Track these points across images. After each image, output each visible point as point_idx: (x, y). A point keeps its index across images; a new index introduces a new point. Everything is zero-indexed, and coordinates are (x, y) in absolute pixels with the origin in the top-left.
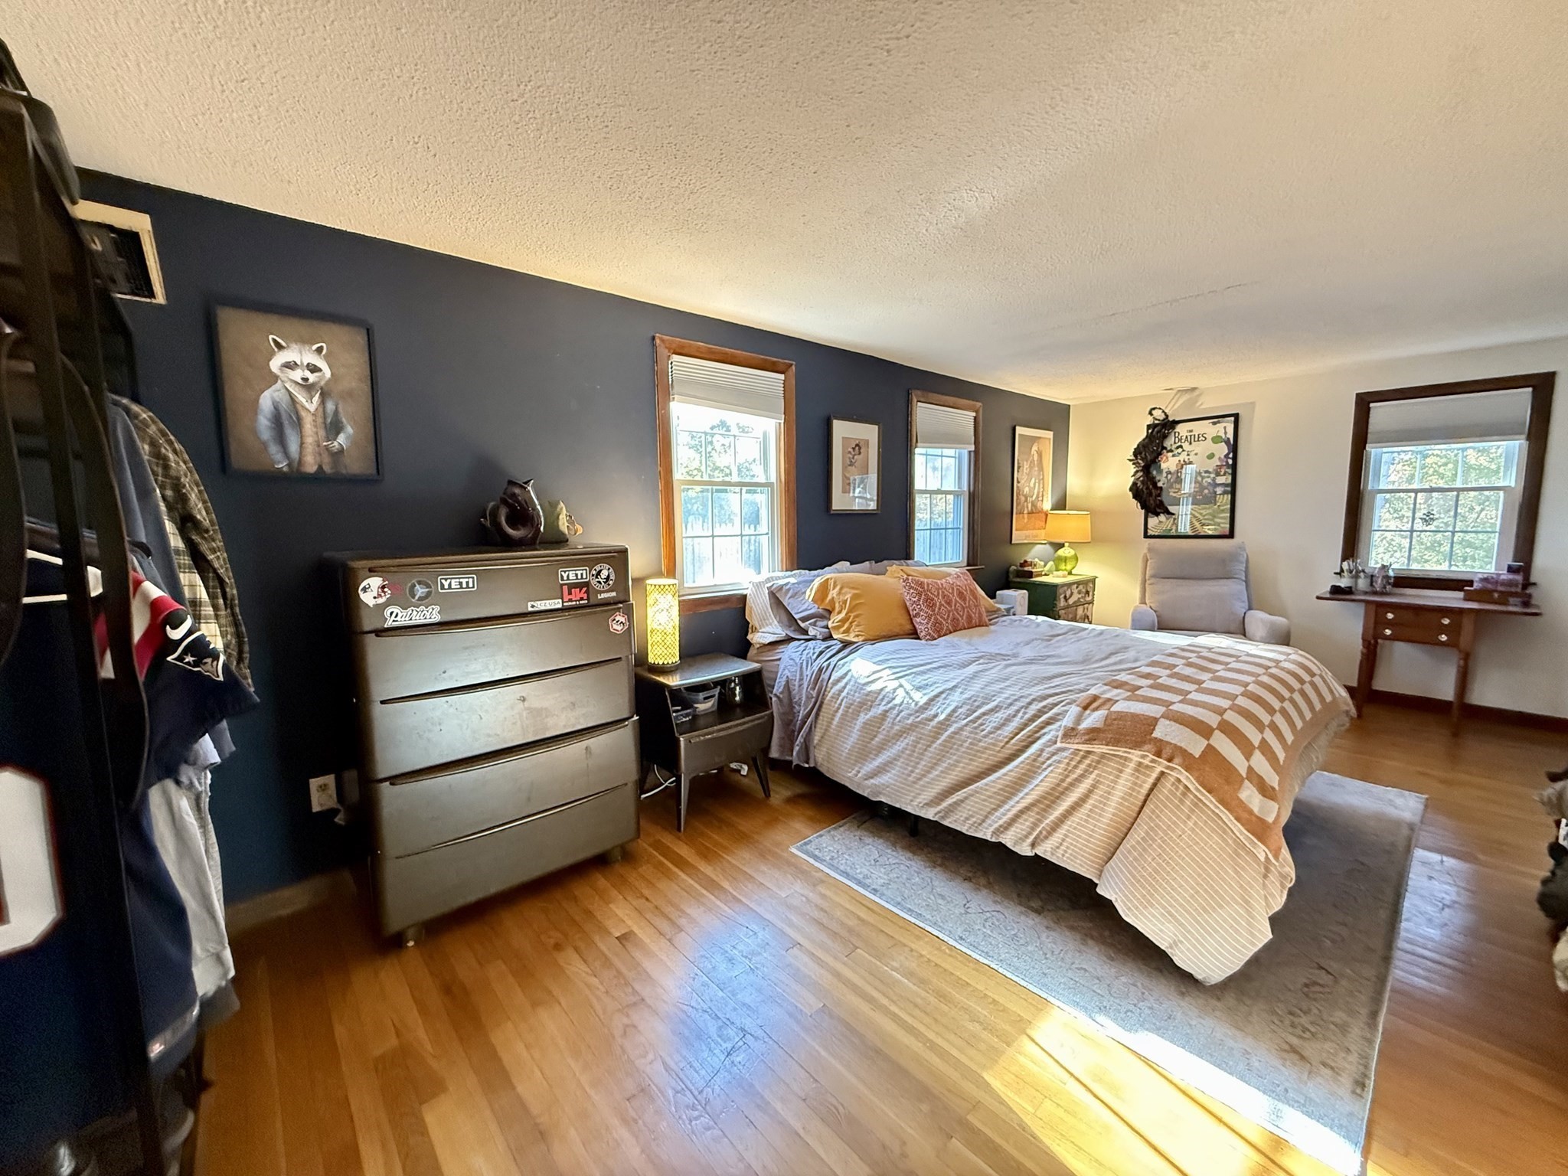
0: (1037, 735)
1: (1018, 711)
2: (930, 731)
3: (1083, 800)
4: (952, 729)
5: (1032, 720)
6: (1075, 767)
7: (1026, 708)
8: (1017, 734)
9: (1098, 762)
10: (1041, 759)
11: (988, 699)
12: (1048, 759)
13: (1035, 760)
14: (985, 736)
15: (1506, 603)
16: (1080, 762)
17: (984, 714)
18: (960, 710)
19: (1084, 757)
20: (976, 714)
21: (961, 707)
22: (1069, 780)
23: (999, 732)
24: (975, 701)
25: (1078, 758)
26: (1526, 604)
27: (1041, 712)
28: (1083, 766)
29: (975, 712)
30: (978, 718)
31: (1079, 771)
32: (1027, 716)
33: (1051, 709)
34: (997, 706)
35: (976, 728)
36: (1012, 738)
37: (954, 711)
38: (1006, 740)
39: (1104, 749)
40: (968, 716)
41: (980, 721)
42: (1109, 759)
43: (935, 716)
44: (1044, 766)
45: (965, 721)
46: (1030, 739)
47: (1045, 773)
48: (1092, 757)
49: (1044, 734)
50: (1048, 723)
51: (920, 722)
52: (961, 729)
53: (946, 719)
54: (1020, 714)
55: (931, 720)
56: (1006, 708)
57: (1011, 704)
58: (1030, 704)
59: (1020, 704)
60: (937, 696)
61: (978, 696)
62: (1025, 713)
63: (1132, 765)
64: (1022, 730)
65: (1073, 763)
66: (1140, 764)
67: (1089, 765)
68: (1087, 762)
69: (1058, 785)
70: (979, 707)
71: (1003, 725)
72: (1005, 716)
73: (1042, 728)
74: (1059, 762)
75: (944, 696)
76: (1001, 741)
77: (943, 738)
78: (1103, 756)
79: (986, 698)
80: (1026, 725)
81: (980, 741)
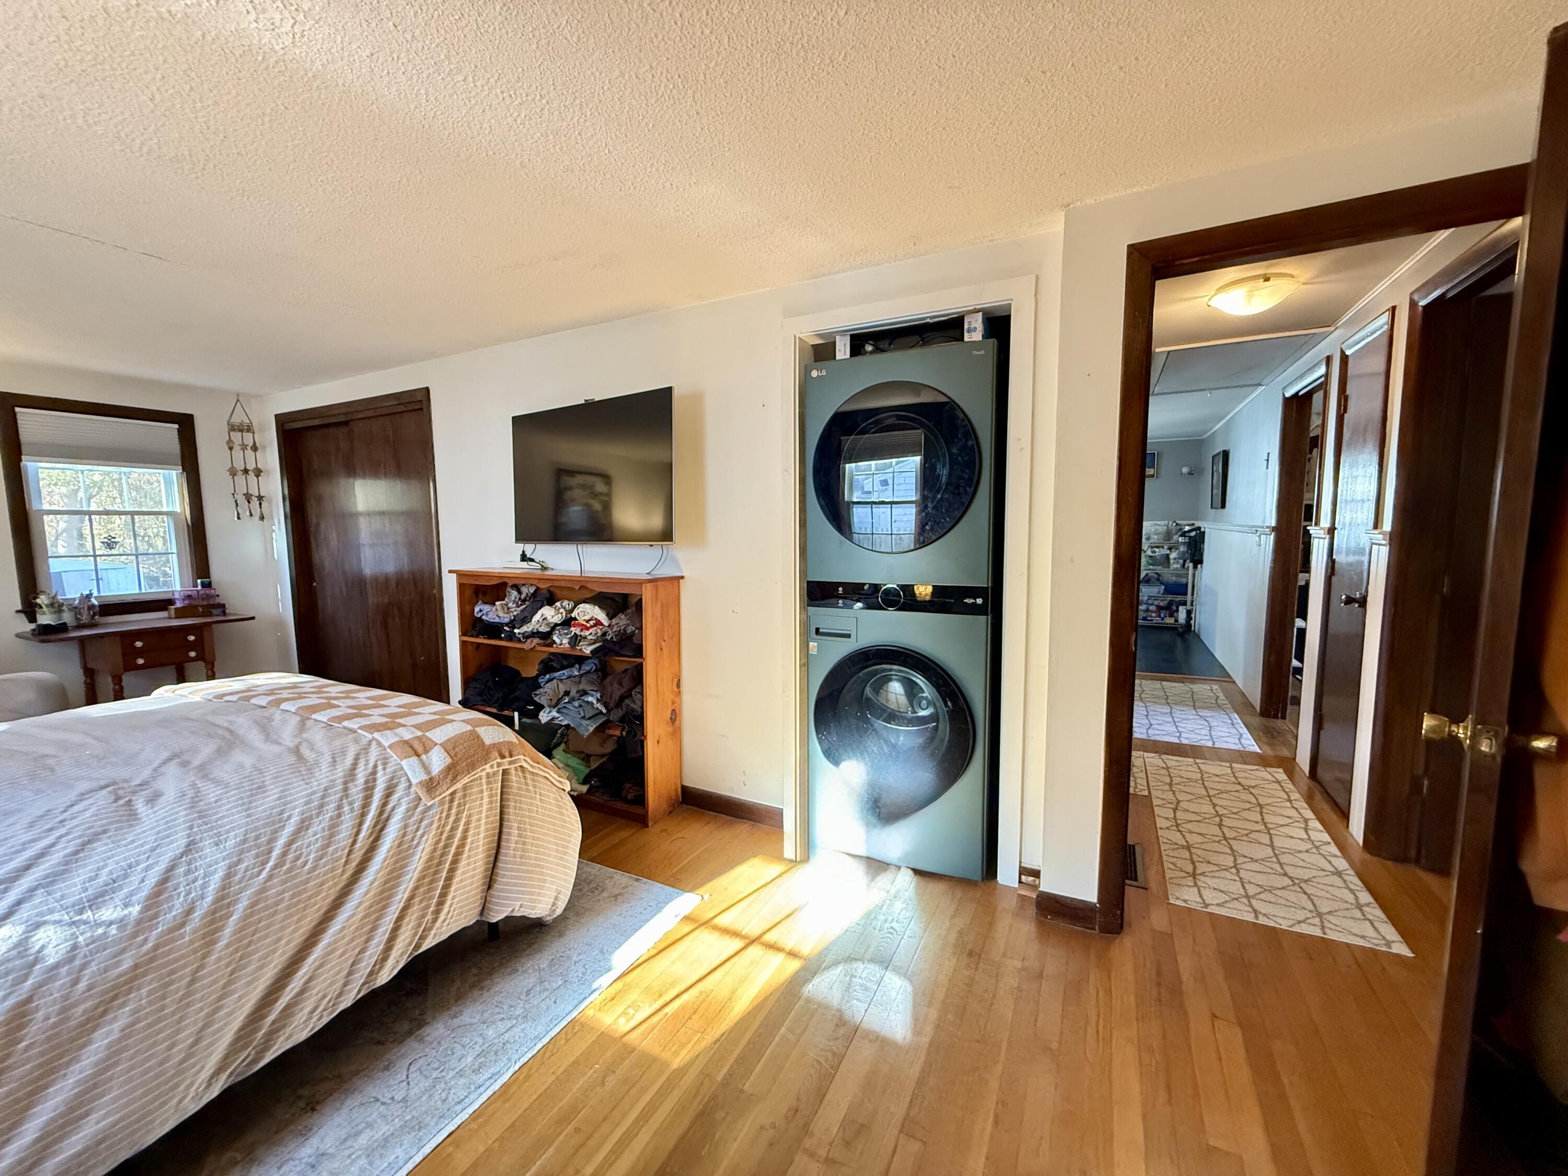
0: (385, 815)
1: (340, 807)
2: (192, 942)
3: (462, 846)
4: (241, 906)
5: (366, 805)
6: (448, 816)
7: (347, 796)
8: (358, 833)
9: (465, 796)
10: (409, 837)
11: (277, 824)
12: (417, 829)
13: (400, 845)
14: (314, 869)
15: (211, 615)
16: (450, 809)
17: (290, 843)
18: (243, 866)
19: (452, 801)
20: (276, 853)
21: (239, 862)
22: (444, 836)
23: (331, 849)
24: (257, 838)
25: (447, 806)
26: (224, 613)
27: (369, 789)
28: (454, 811)
29: (270, 851)
30: (284, 854)
31: (452, 819)
32: (357, 805)
33: (375, 780)
34: (303, 821)
35: (290, 870)
36: (354, 842)
37: (228, 876)
38: (346, 851)
39: (466, 780)
40: (264, 863)
41: (290, 856)
42: (471, 787)
43: (189, 912)
44: (415, 842)
45: (264, 875)
46: (379, 827)
47: (421, 848)
48: (458, 795)
49: (393, 809)
50: (388, 795)
51: (156, 947)
52: (263, 890)
53: (218, 900)
54: (346, 808)
55: (182, 925)
56: (318, 815)
57: (321, 806)
58: (346, 789)
59: (333, 798)
60: (164, 881)
61: (256, 829)
62: (351, 804)
63: (484, 781)
64: (361, 824)
65: (445, 814)
66: (488, 775)
67: (459, 805)
68: (456, 803)
69: (435, 850)
70: (272, 840)
71: (332, 836)
72: (326, 824)
73: (385, 804)
74: (431, 823)
75: (181, 870)
76: (340, 858)
77: (228, 931)
78: (465, 788)
79: (274, 823)
80: (363, 815)
81: (308, 881)
